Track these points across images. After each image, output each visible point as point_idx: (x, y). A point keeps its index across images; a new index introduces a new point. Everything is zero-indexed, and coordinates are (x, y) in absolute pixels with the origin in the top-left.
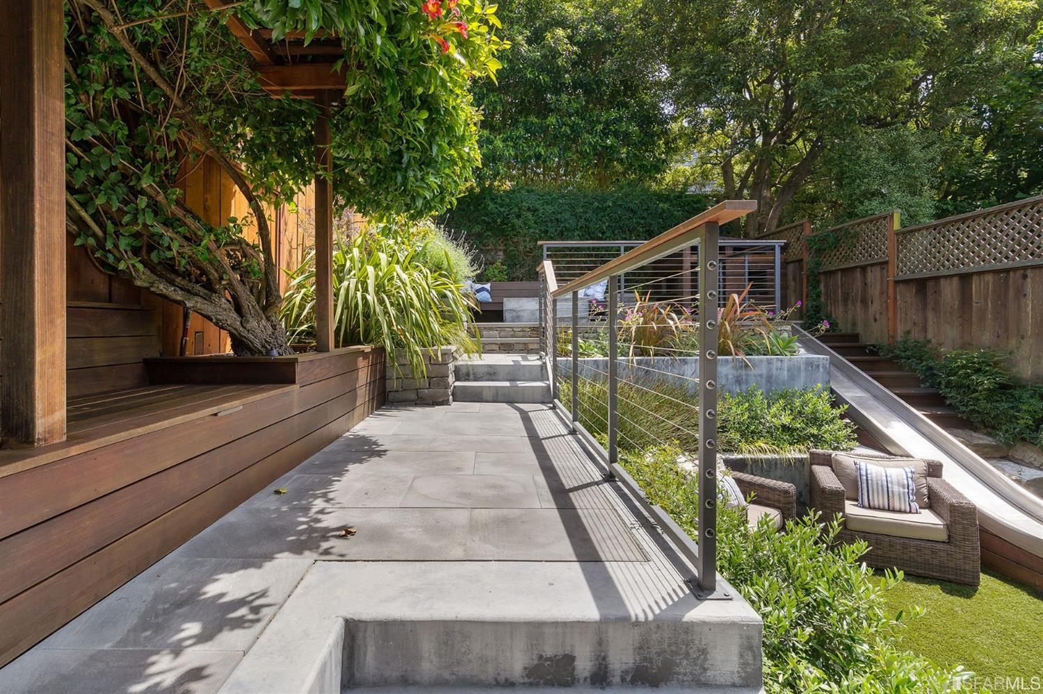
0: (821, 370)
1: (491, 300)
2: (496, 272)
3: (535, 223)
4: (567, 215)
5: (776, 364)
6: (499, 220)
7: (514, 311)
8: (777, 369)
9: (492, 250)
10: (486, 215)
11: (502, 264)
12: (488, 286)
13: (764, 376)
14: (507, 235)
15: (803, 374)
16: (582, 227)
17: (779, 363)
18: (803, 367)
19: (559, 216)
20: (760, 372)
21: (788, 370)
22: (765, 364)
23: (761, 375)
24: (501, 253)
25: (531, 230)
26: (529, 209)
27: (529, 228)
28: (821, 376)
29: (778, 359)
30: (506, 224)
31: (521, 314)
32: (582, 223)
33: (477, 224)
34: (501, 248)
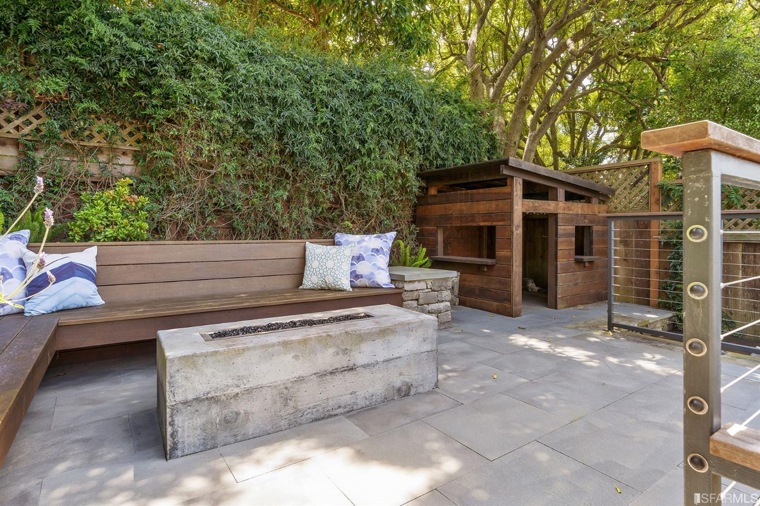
1: (99, 301)
2: (116, 214)
3: (225, 97)
4: (295, 94)
6: (124, 75)
7: (214, 400)
9: (100, 150)
10: (84, 52)
11: (134, 190)
12: (87, 257)
14: (150, 117)
16: (324, 124)
19: (279, 93)
24: (127, 160)
25: (216, 114)
26: (211, 61)
27: (210, 108)
30: (146, 89)
31: (242, 406)
32: (325, 115)
33: (54, 72)
34: (127, 147)
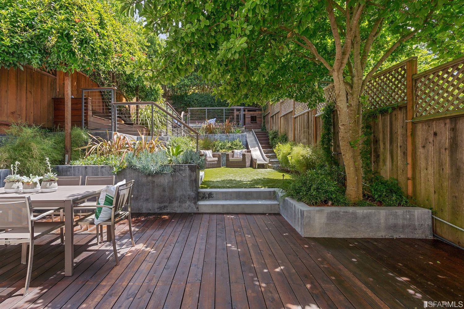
0: (244, 137)
18: (241, 136)
22: (232, 135)
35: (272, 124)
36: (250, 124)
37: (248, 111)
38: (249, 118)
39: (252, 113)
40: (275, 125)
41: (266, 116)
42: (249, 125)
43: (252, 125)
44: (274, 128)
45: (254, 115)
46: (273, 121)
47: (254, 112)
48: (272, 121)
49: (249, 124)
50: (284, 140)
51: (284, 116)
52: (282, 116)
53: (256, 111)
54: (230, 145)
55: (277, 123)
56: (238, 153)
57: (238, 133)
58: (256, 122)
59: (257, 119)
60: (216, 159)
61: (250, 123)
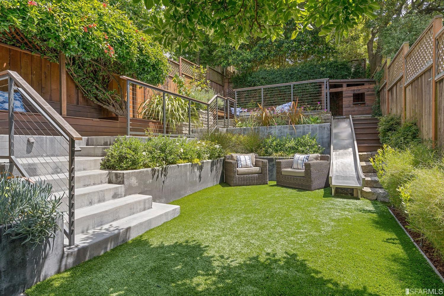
0: (326, 129)
5: (306, 128)
8: (307, 129)
13: (302, 132)
15: (318, 131)
17: (308, 127)
18: (318, 128)
20: (300, 131)
21: (312, 130)
22: (302, 128)
23: (300, 132)
28: (326, 131)
29: (307, 126)
35: (390, 104)
36: (353, 107)
37: (348, 85)
38: (351, 97)
39: (355, 88)
40: (395, 105)
41: (381, 90)
42: (349, 109)
43: (356, 108)
44: (394, 112)
45: (360, 92)
46: (392, 99)
47: (360, 87)
48: (390, 98)
49: (350, 107)
50: (410, 137)
51: (411, 83)
52: (408, 85)
53: (363, 84)
54: (292, 143)
55: (398, 101)
56: (299, 161)
57: (313, 124)
58: (364, 104)
59: (367, 98)
60: (257, 169)
61: (352, 105)
